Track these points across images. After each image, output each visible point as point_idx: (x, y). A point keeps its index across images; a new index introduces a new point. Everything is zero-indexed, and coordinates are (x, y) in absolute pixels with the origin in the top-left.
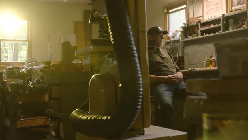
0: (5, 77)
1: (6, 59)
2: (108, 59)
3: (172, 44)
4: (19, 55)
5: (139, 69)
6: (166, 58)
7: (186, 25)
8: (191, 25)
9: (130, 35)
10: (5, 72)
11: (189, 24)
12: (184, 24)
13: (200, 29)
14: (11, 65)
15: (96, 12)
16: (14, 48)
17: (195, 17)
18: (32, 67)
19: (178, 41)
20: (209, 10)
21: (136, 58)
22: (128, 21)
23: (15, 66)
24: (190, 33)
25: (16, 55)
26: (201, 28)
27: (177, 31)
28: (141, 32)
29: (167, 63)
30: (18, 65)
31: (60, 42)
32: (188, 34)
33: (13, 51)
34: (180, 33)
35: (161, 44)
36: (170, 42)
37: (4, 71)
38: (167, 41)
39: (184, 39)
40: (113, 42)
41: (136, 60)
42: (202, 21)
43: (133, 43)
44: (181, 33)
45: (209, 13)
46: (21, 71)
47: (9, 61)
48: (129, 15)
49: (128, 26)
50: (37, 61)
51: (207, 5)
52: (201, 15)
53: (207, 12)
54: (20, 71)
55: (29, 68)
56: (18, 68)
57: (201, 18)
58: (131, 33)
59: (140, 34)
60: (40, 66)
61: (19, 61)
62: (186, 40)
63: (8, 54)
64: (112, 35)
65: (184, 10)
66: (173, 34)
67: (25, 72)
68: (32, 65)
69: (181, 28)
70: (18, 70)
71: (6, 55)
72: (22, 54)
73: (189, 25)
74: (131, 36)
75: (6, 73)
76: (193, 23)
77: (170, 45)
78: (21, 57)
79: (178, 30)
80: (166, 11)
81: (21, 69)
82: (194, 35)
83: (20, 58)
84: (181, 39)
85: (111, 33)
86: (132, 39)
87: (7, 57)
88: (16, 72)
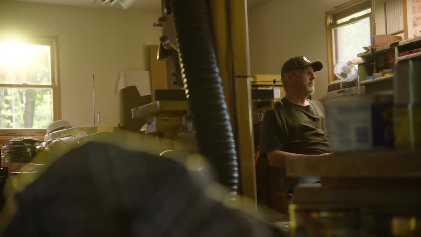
0: (6, 159)
1: (9, 121)
2: (186, 124)
3: (341, 90)
4: (36, 112)
5: (232, 140)
6: (320, 119)
7: (368, 50)
8: (379, 49)
9: (217, 83)
10: (6, 150)
11: (374, 48)
12: (365, 48)
13: (398, 58)
14: (19, 136)
15: (167, 40)
16: (24, 99)
17: (389, 33)
18: (61, 139)
19: (353, 84)
20: (418, 18)
21: (228, 123)
22: (215, 60)
23: (26, 138)
24: (379, 65)
25: (29, 113)
26: (399, 56)
27: (350, 63)
28: (238, 77)
29: (323, 129)
30: (33, 135)
31: (117, 87)
32: (375, 68)
33: (23, 105)
34: (357, 66)
35: (310, 89)
36: (338, 85)
37: (5, 146)
38: (332, 83)
39: (365, 80)
40: (188, 96)
41: (226, 125)
42: (403, 42)
43: (222, 96)
44: (359, 67)
45: (417, 24)
46: (38, 147)
47: (14, 128)
48: (216, 49)
49: (214, 68)
50: (71, 127)
51: (413, 7)
52: (402, 28)
53: (413, 22)
54: (36, 146)
55: (54, 141)
56: (33, 142)
57: (402, 35)
58: (220, 80)
59: (237, 80)
60: (76, 137)
61: (37, 126)
62: (370, 80)
63: (12, 112)
64: (186, 83)
65: (367, 19)
66: (344, 68)
67: (46, 149)
68: (59, 135)
69: (359, 56)
70: (33, 144)
71: (8, 113)
72: (43, 110)
73: (375, 50)
74: (219, 85)
75: (9, 151)
76: (384, 45)
77: (339, 92)
78: (41, 118)
79: (352, 62)
80: (332, 22)
81: (37, 144)
82: (386, 70)
83: (39, 121)
84: (360, 80)
85: (185, 81)
86: (221, 90)
87: (10, 118)
88: (29, 150)
